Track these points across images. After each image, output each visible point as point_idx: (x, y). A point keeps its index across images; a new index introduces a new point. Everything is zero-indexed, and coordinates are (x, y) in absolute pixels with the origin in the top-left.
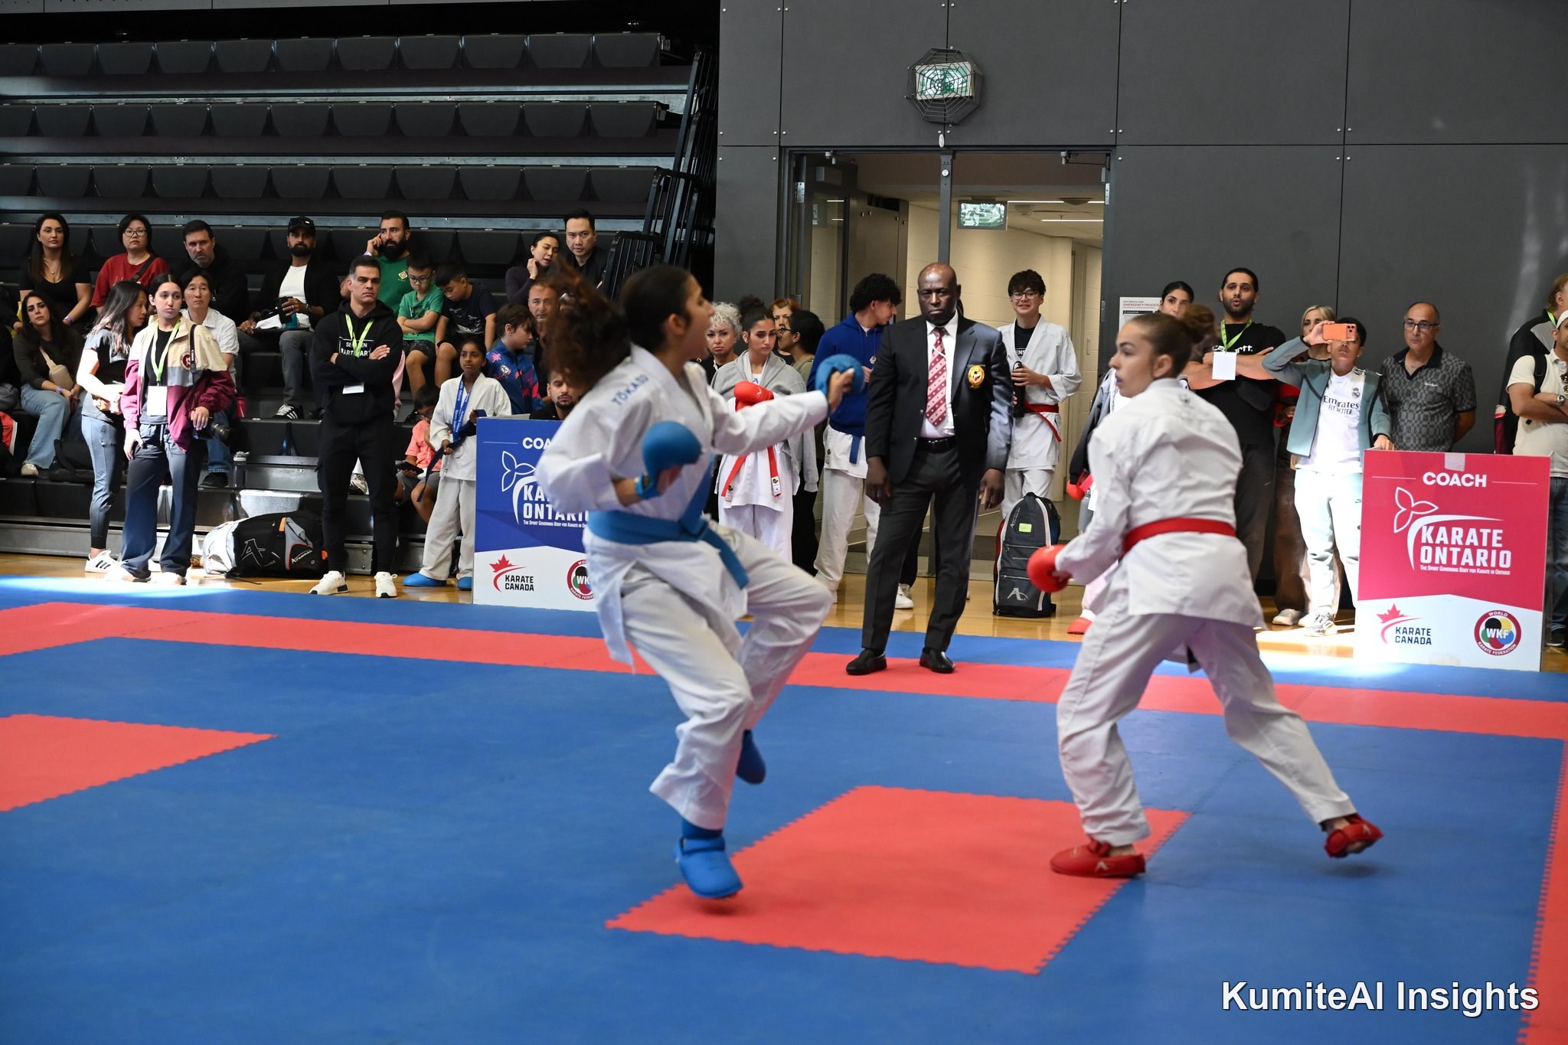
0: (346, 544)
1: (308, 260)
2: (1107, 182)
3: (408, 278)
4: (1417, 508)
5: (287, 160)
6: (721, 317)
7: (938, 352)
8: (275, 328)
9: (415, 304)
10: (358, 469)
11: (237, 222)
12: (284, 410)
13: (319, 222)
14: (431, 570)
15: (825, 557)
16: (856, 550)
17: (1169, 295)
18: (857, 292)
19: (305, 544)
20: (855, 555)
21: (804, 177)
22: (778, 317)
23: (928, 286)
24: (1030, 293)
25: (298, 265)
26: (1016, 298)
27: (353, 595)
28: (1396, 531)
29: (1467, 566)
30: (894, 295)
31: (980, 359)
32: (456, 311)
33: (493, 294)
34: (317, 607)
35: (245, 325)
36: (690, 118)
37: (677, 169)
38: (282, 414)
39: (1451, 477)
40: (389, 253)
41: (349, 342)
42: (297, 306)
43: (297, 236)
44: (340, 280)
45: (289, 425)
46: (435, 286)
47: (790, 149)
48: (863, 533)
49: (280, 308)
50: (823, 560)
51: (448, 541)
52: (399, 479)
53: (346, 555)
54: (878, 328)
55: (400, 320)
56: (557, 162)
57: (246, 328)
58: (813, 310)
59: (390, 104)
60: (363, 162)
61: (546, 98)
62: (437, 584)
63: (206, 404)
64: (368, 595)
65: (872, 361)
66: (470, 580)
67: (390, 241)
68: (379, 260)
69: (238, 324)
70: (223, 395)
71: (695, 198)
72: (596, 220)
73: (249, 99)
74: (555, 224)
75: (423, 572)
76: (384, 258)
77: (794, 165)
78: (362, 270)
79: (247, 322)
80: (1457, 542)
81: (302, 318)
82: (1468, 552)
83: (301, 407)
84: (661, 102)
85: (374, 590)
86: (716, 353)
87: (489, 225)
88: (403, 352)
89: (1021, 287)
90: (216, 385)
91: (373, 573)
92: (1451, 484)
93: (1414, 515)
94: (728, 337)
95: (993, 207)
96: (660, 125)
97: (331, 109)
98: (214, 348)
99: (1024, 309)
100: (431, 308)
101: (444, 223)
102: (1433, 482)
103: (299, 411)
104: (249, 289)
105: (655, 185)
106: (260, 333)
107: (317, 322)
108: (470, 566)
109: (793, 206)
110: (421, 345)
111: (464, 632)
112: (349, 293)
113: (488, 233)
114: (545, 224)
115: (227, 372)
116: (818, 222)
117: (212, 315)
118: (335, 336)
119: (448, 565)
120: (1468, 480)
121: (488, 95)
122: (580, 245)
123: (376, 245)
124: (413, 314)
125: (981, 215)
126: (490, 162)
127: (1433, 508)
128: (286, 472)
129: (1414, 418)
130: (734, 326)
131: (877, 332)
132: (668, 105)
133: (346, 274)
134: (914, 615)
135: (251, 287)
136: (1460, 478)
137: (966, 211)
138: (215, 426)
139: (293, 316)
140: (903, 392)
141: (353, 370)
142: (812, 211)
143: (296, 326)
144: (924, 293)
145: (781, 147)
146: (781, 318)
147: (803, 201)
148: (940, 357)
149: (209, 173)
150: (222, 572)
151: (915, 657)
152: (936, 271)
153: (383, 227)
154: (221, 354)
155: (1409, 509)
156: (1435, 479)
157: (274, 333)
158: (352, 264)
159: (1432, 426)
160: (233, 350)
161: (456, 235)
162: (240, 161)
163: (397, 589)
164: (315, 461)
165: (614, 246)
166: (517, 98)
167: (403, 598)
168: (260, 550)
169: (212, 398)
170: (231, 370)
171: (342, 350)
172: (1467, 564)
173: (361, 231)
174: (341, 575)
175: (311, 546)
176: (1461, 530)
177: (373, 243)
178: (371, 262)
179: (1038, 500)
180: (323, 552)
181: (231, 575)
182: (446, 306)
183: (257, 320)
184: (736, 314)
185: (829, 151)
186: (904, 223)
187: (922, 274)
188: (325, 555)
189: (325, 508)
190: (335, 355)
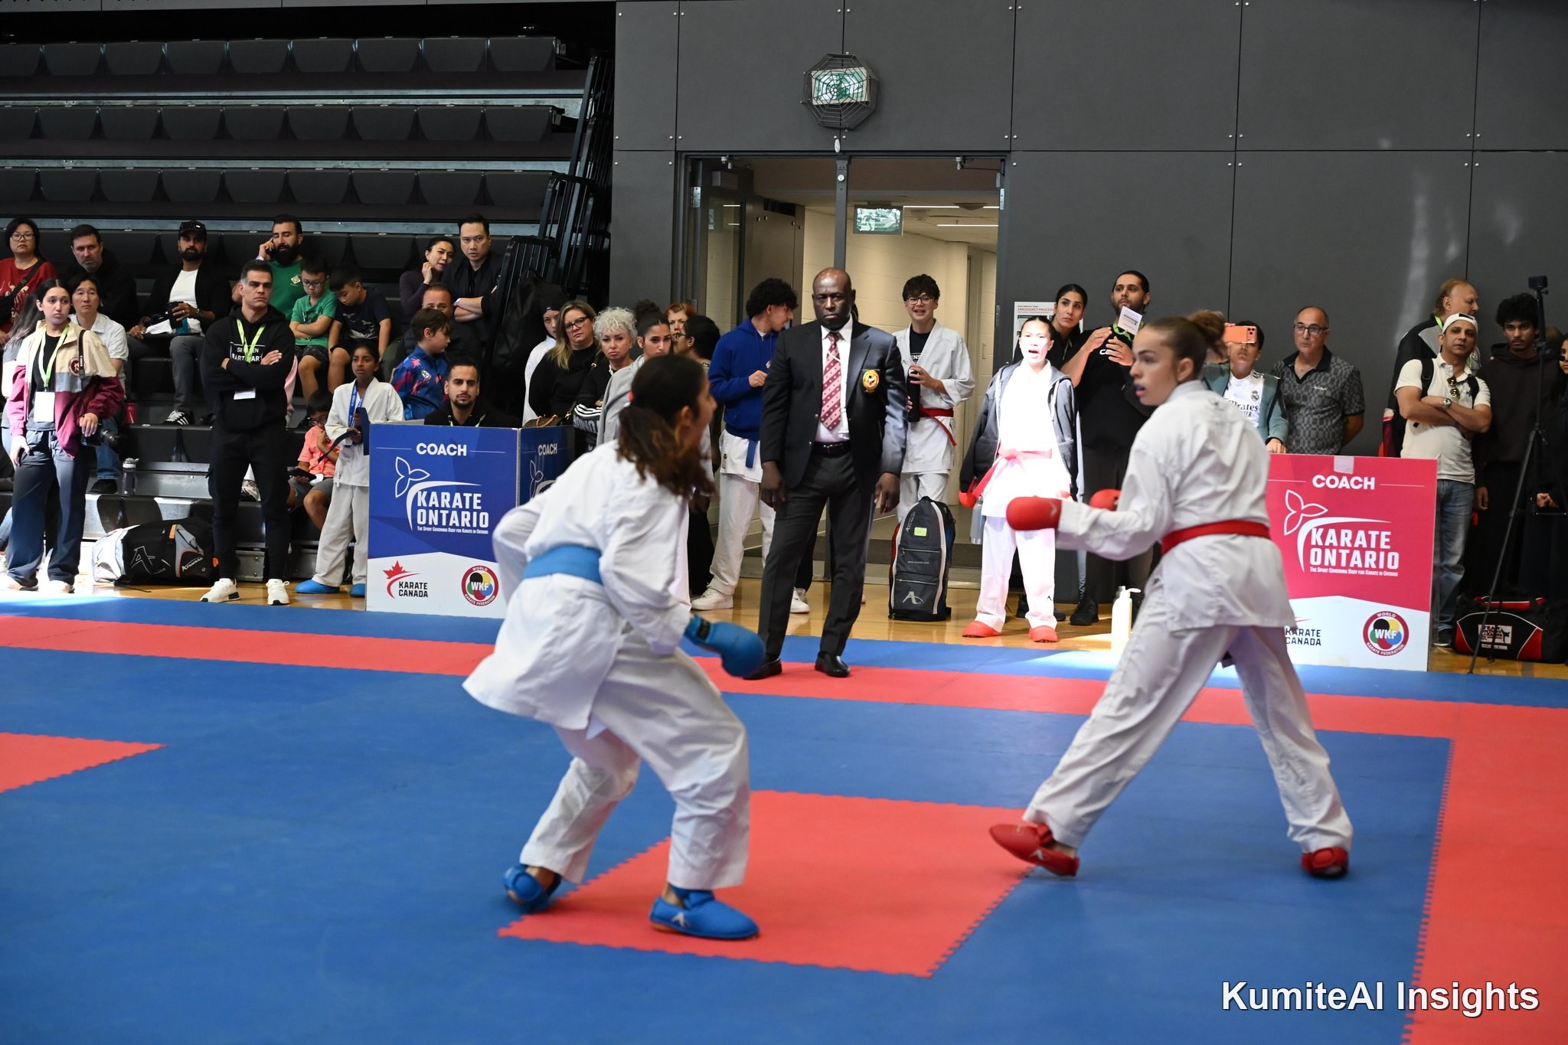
0: (238, 552)
1: (199, 265)
2: (1002, 187)
3: (301, 282)
4: (1307, 511)
5: (177, 164)
6: (617, 322)
7: (832, 356)
8: (165, 333)
9: (308, 308)
10: (249, 475)
11: (127, 226)
12: (174, 416)
13: (211, 226)
14: (324, 576)
15: (720, 562)
16: (752, 554)
17: (1063, 297)
18: (753, 297)
19: (196, 551)
20: (751, 559)
21: (700, 182)
22: (673, 322)
23: (823, 291)
24: (925, 297)
25: (189, 270)
26: (911, 302)
27: (243, 602)
28: (1286, 533)
29: (1356, 567)
30: (791, 300)
31: (875, 364)
32: (349, 316)
33: (387, 299)
34: (208, 614)
35: (135, 330)
36: (586, 122)
37: (572, 174)
38: (172, 420)
39: (1340, 480)
40: (282, 257)
41: (241, 347)
42: (188, 311)
43: (188, 240)
44: (232, 285)
45: (179, 431)
46: (329, 290)
47: (684, 154)
48: (759, 538)
49: (171, 313)
50: (719, 565)
51: (341, 547)
52: (291, 485)
53: (238, 563)
54: (773, 334)
55: (293, 325)
56: (451, 166)
57: (136, 334)
58: (709, 315)
59: (282, 107)
60: (255, 165)
61: (441, 102)
62: (330, 591)
63: (96, 410)
64: (260, 602)
65: (768, 365)
66: (363, 587)
67: (282, 245)
68: (271, 264)
69: (127, 329)
70: (112, 402)
71: (591, 202)
72: (490, 225)
73: (139, 102)
74: (450, 229)
75: (316, 579)
76: (276, 262)
77: (690, 169)
78: (253, 275)
79: (137, 326)
80: (1346, 544)
81: (193, 323)
82: (1357, 553)
83: (191, 412)
84: (557, 106)
85: (266, 598)
86: (612, 358)
87: (382, 229)
88: (295, 357)
89: (916, 292)
90: (105, 391)
91: (265, 581)
92: (1340, 487)
93: (1304, 517)
94: (623, 342)
95: (890, 212)
96: (555, 129)
97: (222, 113)
98: (104, 353)
99: (919, 315)
100: (325, 313)
101: (338, 227)
102: (1322, 485)
103: (190, 417)
104: (138, 294)
105: (550, 190)
106: (150, 338)
107: (208, 327)
108: (363, 573)
109: (689, 212)
110: (314, 350)
111: (357, 639)
112: (241, 298)
113: (382, 238)
114: (439, 228)
115: (117, 378)
116: (714, 227)
117: (101, 320)
118: (226, 341)
119: (341, 571)
120: (1357, 483)
121: (382, 99)
122: (474, 249)
123: (268, 249)
124: (307, 319)
125: (876, 220)
126: (383, 166)
127: (1323, 510)
128: (176, 478)
129: (1303, 421)
130: (629, 331)
131: (773, 337)
132: (564, 110)
133: (238, 279)
134: (809, 620)
135: (139, 292)
136: (1349, 481)
137: (862, 216)
138: (105, 433)
139: (183, 321)
140: (797, 396)
141: (245, 375)
142: (708, 215)
143: (187, 331)
144: (819, 297)
145: (676, 152)
146: (676, 323)
147: (699, 206)
148: (835, 362)
149: (98, 176)
150: (111, 580)
151: (811, 662)
152: (831, 276)
153: (276, 231)
154: (111, 360)
155: (1300, 511)
156: (1324, 482)
157: (165, 338)
158: (244, 268)
159: (1321, 429)
160: (122, 355)
161: (349, 239)
162: (130, 165)
163: (289, 596)
164: (205, 468)
165: (509, 251)
166: (412, 102)
167: (295, 605)
168: (150, 557)
169: (101, 405)
170: (120, 376)
171: (233, 355)
172: (1356, 565)
173: (253, 236)
174: (232, 583)
175: (202, 553)
176: (1349, 532)
177: (265, 247)
178: (262, 267)
179: (933, 504)
180: (214, 559)
181: (120, 583)
182: (340, 310)
183: (147, 325)
184: (631, 319)
185: (725, 156)
186: (800, 227)
187: (817, 279)
188: (216, 562)
189: (215, 515)
190: (226, 361)
